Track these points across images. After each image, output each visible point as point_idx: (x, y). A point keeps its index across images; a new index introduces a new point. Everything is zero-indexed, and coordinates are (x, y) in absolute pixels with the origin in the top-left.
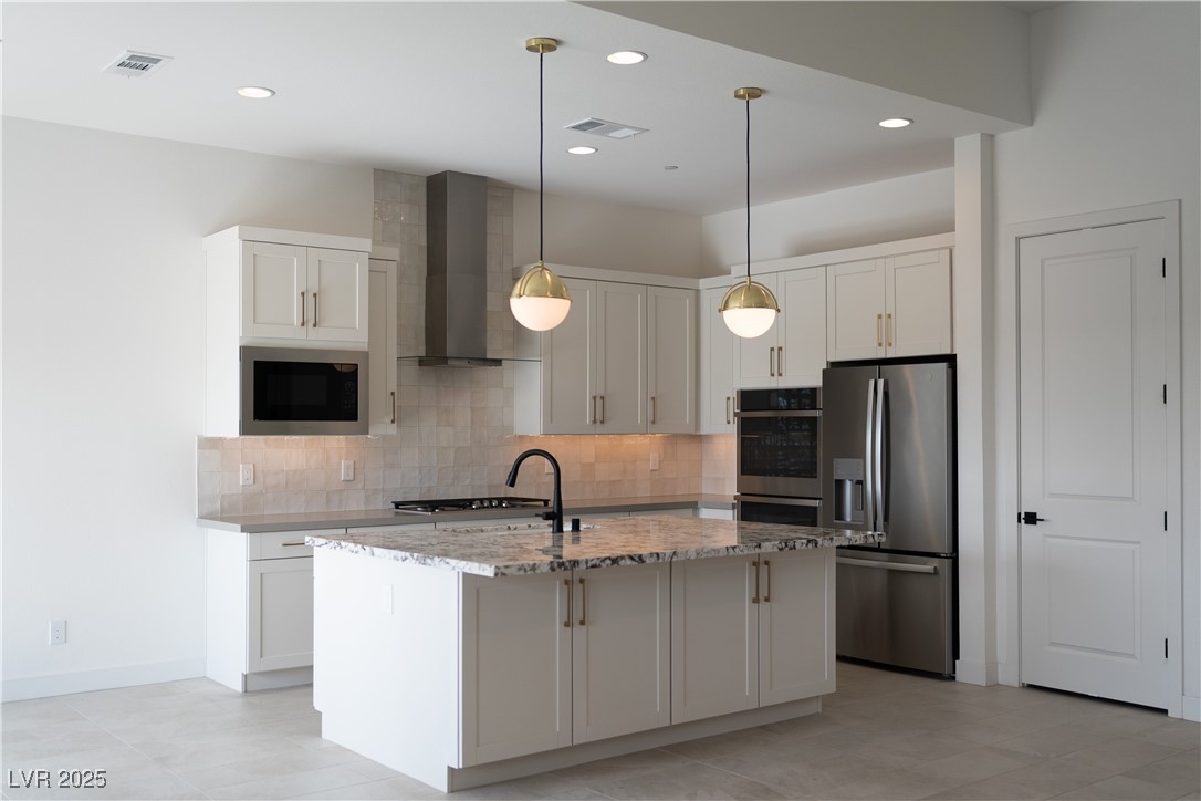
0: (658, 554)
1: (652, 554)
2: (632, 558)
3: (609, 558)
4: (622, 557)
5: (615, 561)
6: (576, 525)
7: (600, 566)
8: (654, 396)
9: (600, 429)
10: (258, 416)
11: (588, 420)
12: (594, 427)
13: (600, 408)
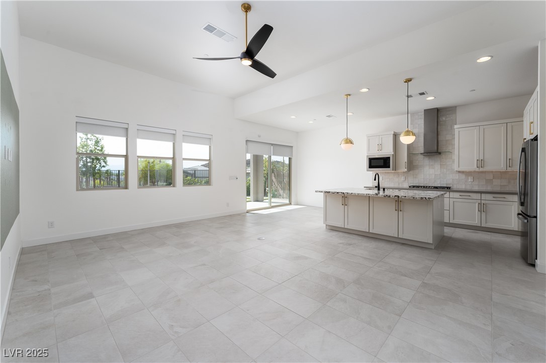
6: (384, 189)
8: (511, 158)
9: (481, 169)
10: (369, 168)
11: (475, 166)
12: (478, 168)
13: (481, 163)
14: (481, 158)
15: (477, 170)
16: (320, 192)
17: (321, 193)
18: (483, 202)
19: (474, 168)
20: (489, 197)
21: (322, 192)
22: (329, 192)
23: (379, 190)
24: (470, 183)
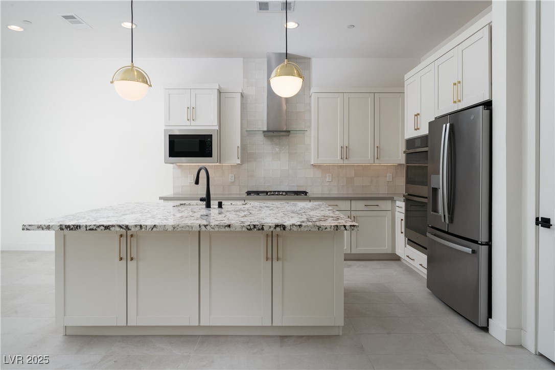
0: (141, 226)
1: (136, 226)
2: (120, 226)
3: (103, 226)
4: (113, 226)
5: (107, 227)
6: (220, 205)
7: (96, 230)
8: (378, 146)
9: (346, 162)
10: (171, 155)
11: (339, 157)
12: (342, 160)
13: (346, 152)
14: (346, 144)
15: (341, 162)
16: (40, 227)
17: (46, 232)
18: (353, 214)
19: (336, 159)
20: (360, 205)
21: (48, 228)
22: (77, 227)
23: (208, 206)
24: (328, 184)
